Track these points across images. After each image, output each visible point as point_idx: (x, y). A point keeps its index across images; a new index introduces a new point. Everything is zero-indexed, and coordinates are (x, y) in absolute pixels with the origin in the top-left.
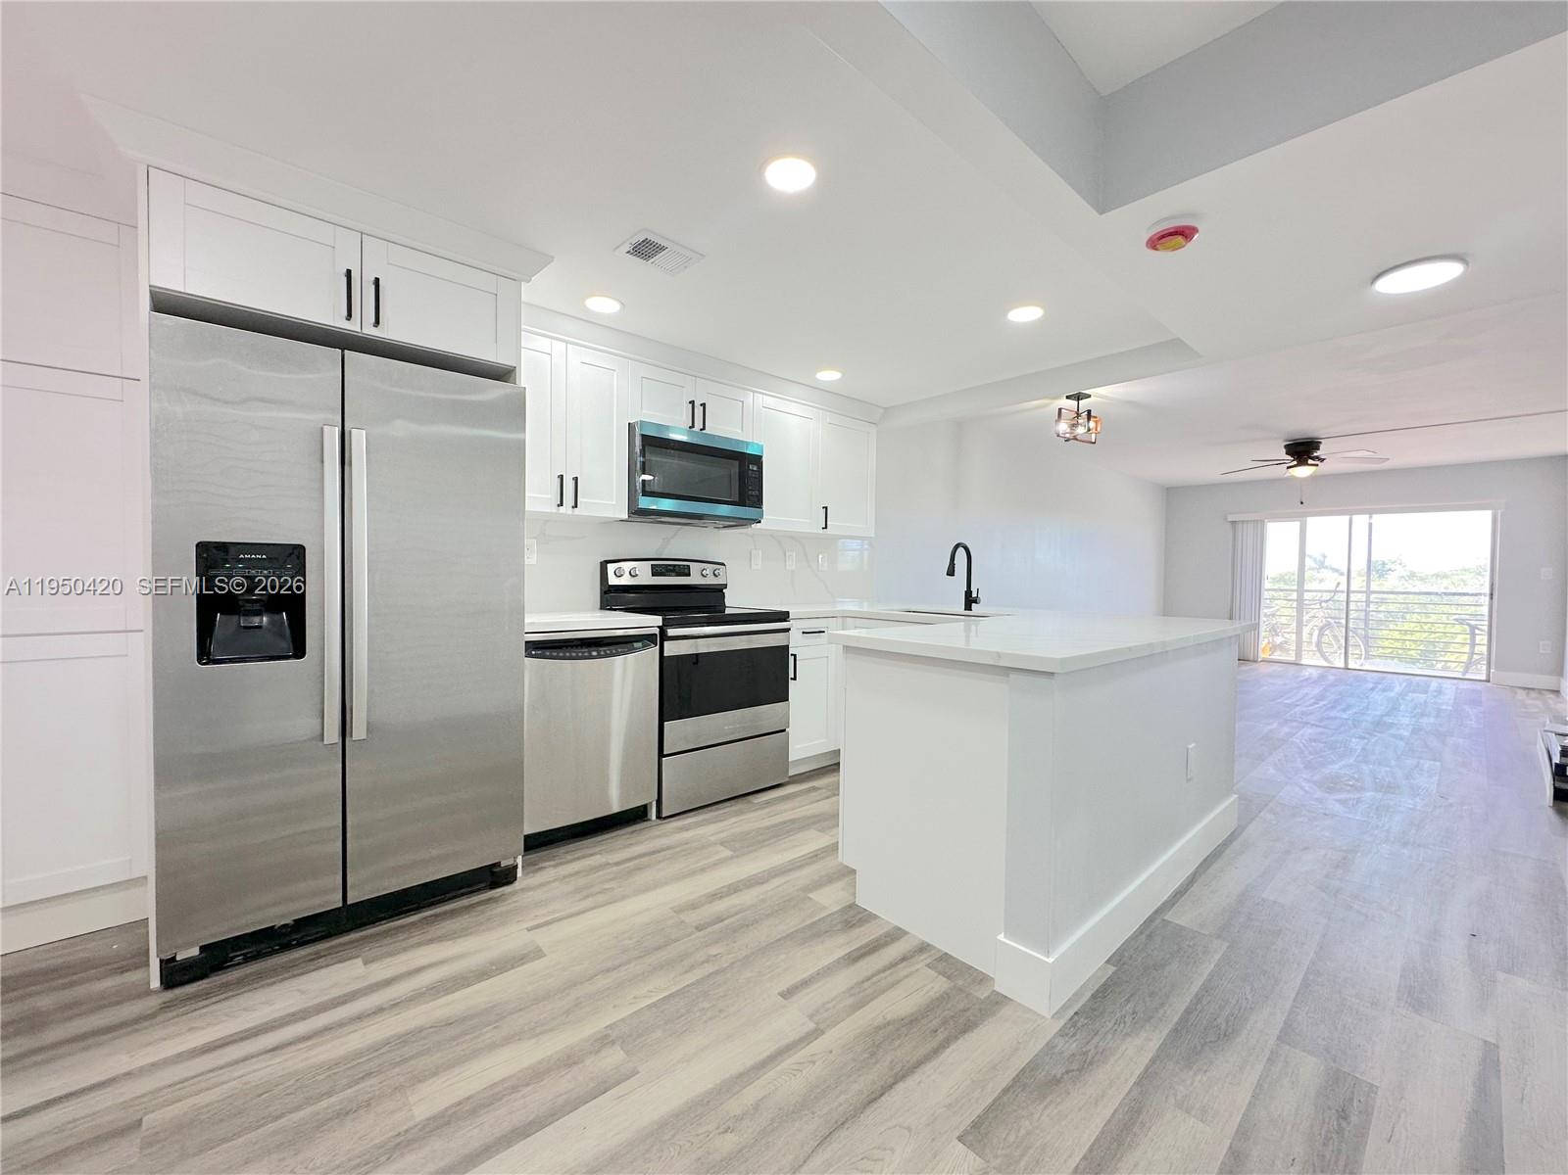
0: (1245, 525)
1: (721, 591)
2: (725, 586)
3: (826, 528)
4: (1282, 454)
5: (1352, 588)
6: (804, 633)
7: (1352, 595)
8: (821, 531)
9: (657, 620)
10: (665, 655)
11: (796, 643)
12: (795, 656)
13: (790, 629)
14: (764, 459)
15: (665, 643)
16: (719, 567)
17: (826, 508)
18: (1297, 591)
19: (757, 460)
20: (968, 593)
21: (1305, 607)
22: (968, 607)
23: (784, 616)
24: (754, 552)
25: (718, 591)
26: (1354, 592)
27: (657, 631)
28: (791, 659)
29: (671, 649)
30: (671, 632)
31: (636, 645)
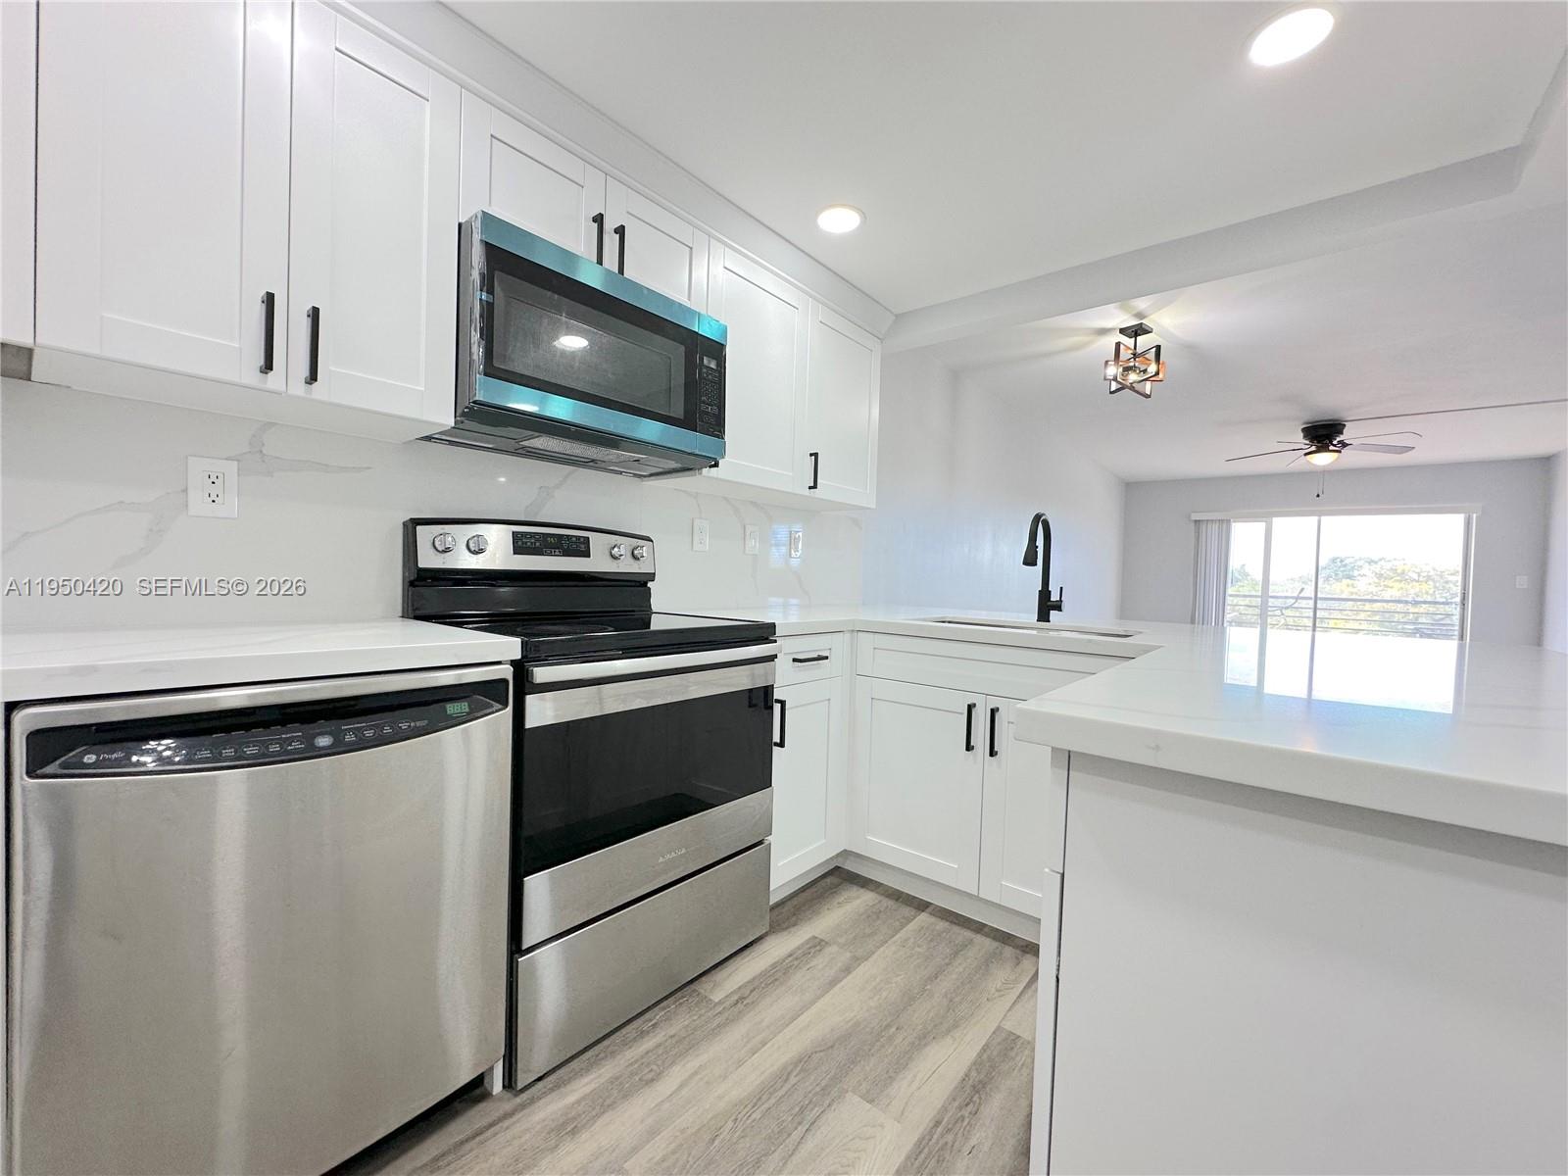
0: (1209, 526)
1: (645, 584)
2: (652, 577)
3: (815, 487)
4: (1299, 439)
5: (1319, 595)
6: (795, 660)
7: (1319, 602)
8: (807, 492)
9: (509, 647)
10: (528, 725)
11: (786, 681)
12: (783, 703)
13: (776, 656)
14: (728, 350)
15: (529, 699)
16: (641, 542)
17: (816, 455)
18: (1261, 597)
19: (717, 350)
20: (1045, 594)
21: (1270, 613)
22: (1043, 616)
23: (763, 633)
24: (697, 522)
25: (639, 585)
26: (1321, 599)
27: (506, 672)
28: (777, 707)
29: (541, 711)
30: (542, 674)
31: (452, 708)
